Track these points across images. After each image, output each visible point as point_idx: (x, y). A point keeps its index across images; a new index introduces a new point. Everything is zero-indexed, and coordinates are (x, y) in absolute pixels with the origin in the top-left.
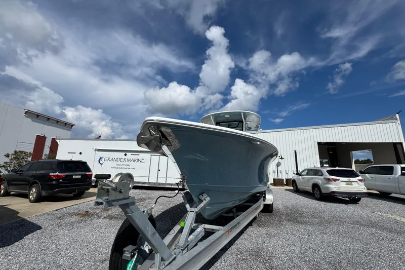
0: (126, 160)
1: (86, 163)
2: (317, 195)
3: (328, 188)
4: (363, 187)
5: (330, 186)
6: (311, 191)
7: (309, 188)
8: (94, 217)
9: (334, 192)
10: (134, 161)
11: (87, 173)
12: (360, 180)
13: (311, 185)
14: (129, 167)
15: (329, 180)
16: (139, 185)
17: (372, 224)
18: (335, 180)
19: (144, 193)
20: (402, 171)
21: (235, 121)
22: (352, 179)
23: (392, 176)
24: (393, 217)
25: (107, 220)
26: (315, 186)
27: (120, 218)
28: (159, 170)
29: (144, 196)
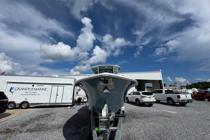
0: (34, 89)
1: (3, 92)
2: (138, 104)
3: (142, 100)
4: (155, 99)
5: (143, 99)
6: (135, 102)
7: (134, 101)
8: (17, 132)
9: (145, 102)
10: (40, 89)
11: (4, 100)
12: (153, 96)
13: (135, 99)
14: (35, 94)
15: (143, 97)
16: (42, 105)
17: (162, 115)
18: (145, 97)
19: (47, 110)
20: (165, 92)
21: (109, 70)
22: (151, 96)
23: (162, 94)
24: (166, 111)
25: (29, 133)
26: (137, 100)
27: (38, 130)
28: (58, 95)
29: (48, 112)
